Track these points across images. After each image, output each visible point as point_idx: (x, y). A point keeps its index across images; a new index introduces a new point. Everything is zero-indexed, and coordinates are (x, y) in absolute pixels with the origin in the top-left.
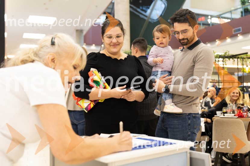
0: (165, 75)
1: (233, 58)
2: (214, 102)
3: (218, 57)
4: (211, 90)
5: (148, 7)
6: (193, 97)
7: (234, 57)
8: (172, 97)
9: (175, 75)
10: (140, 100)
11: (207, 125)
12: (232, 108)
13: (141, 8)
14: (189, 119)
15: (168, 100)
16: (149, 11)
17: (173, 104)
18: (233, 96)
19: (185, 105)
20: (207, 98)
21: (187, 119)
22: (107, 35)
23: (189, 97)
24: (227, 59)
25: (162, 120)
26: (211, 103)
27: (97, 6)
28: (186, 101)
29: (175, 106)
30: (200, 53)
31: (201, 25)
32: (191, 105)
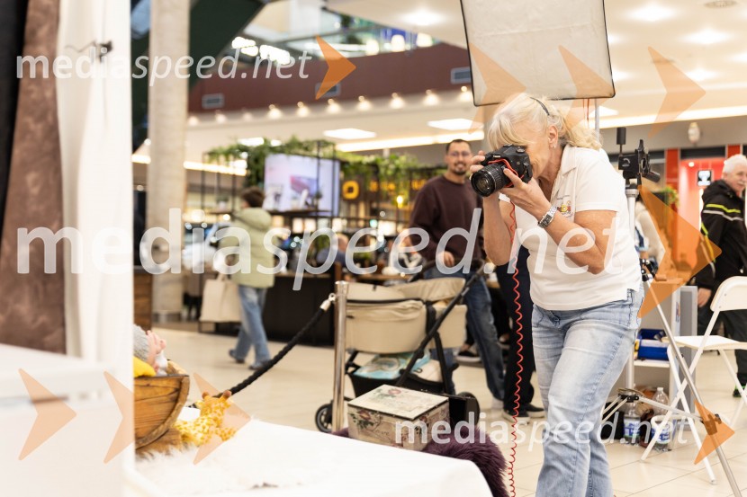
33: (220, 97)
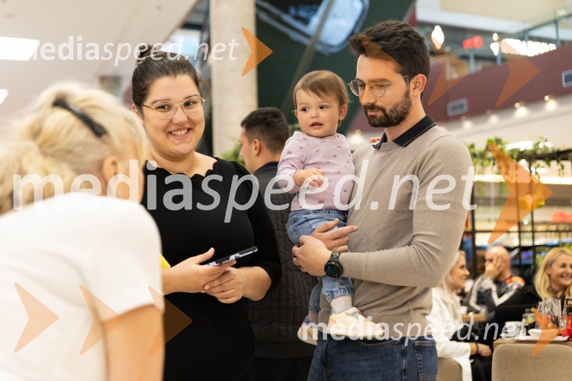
0: (332, 223)
1: (560, 158)
2: (503, 290)
3: (515, 156)
4: (495, 254)
5: (314, 6)
6: (414, 288)
7: (562, 156)
8: (352, 289)
9: (359, 221)
10: (256, 295)
11: (478, 362)
12: (552, 310)
13: (293, 11)
14: (404, 353)
15: (339, 299)
16: (315, 21)
17: (355, 309)
18: (561, 276)
19: (389, 313)
20: (483, 280)
21: (398, 355)
22: (157, 101)
23: (401, 288)
24: (541, 163)
25: (322, 359)
26: (495, 295)
27: (159, 8)
28: (394, 299)
29: (361, 317)
30: (432, 156)
31: (472, 61)
32: (409, 311)
33: (464, 102)
